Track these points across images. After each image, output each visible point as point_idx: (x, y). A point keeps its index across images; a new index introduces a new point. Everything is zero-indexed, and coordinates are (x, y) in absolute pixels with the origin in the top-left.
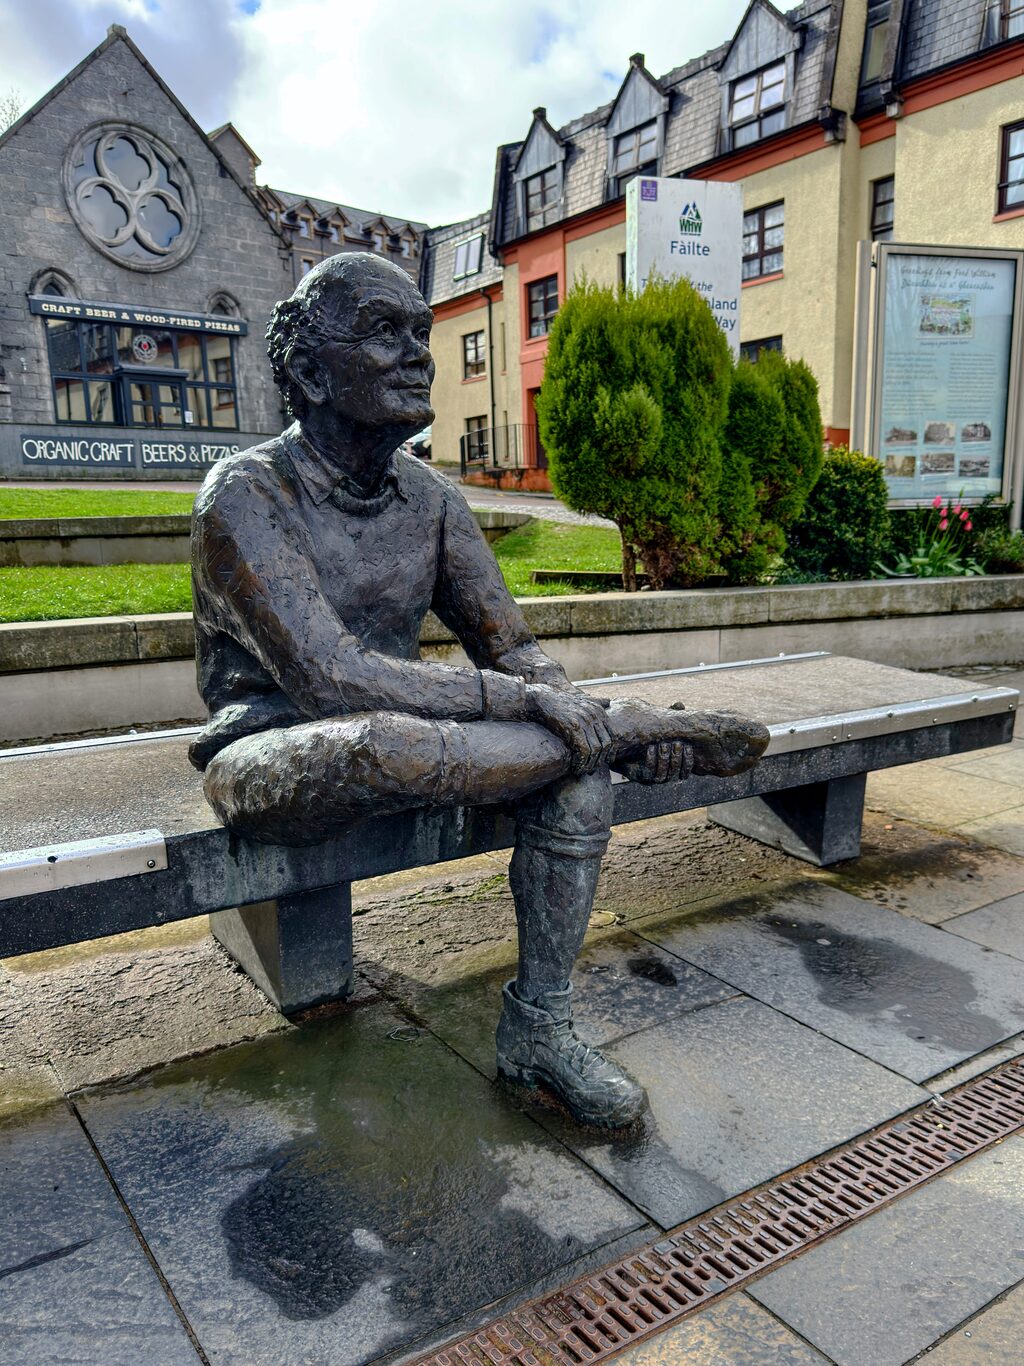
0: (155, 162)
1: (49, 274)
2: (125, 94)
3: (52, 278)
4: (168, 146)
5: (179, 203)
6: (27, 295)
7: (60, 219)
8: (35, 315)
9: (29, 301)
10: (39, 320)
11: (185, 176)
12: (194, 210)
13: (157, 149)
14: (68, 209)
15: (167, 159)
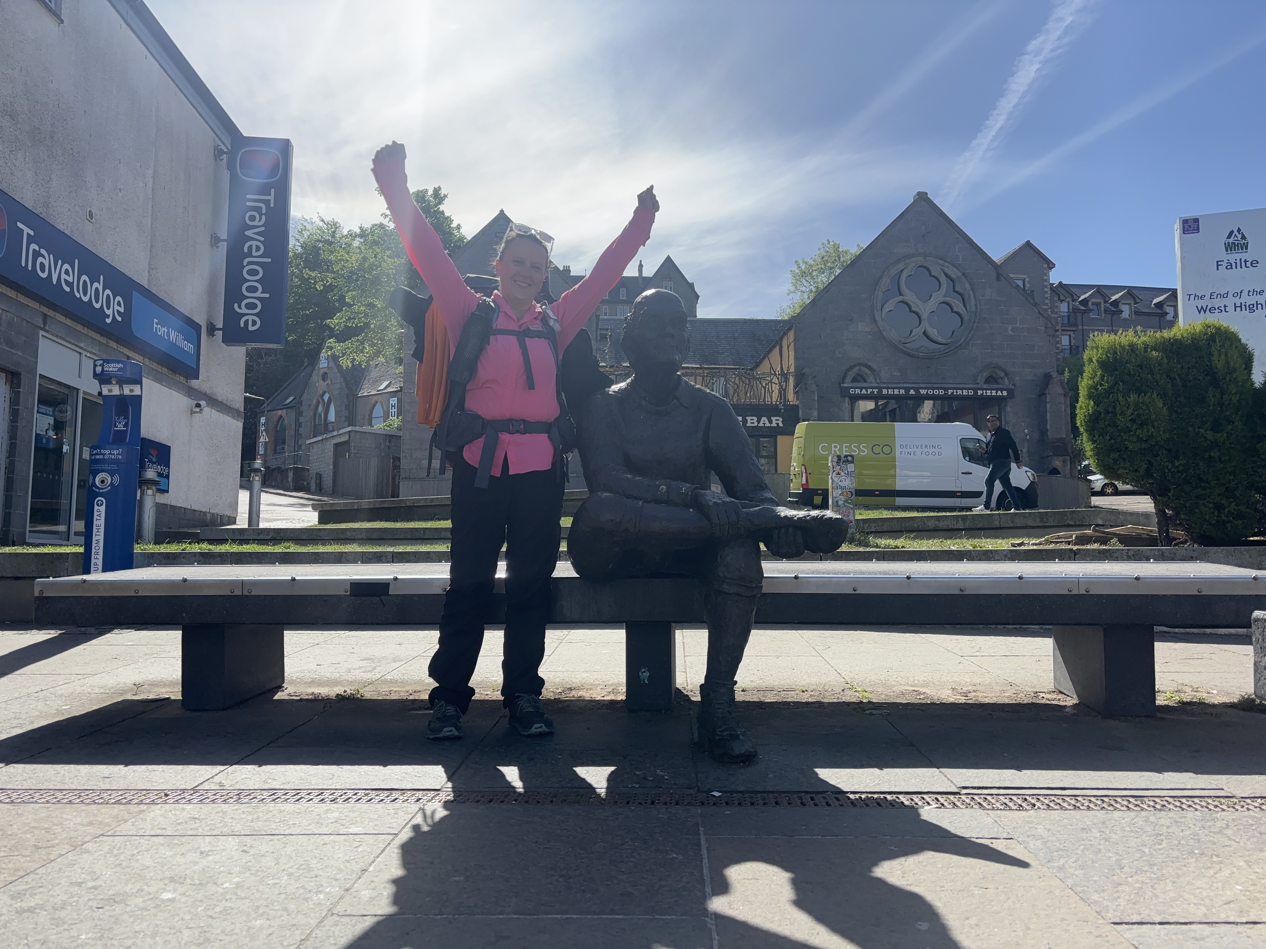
0: (943, 279)
1: (857, 368)
2: (924, 236)
3: (860, 370)
4: (954, 266)
5: (962, 306)
6: (840, 384)
7: (867, 329)
8: (845, 396)
9: (841, 388)
10: (847, 399)
11: (967, 285)
12: (973, 308)
13: (946, 270)
14: (875, 321)
15: (953, 276)
